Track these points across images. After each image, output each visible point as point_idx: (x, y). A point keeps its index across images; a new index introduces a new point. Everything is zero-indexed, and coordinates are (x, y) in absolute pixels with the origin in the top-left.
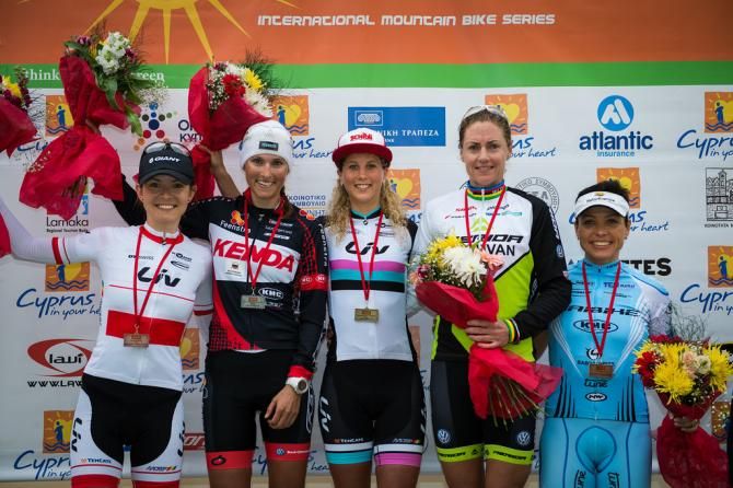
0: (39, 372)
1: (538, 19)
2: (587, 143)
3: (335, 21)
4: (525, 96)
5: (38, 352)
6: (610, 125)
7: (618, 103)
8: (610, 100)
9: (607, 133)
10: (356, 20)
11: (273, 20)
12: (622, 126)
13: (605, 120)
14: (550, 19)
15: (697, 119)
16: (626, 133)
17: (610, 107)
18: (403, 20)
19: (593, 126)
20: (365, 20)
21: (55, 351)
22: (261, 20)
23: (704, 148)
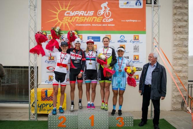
0: (48, 71)
1: (112, 25)
2: (119, 41)
3: (86, 25)
4: (110, 35)
5: (48, 68)
6: (122, 39)
7: (123, 36)
8: (122, 36)
9: (121, 40)
10: (89, 25)
11: (78, 25)
12: (123, 39)
13: (121, 38)
14: (114, 25)
15: (133, 38)
16: (123, 40)
17: (121, 37)
18: (95, 25)
19: (119, 39)
20: (90, 25)
21: (50, 68)
22: (76, 25)
23: (133, 42)
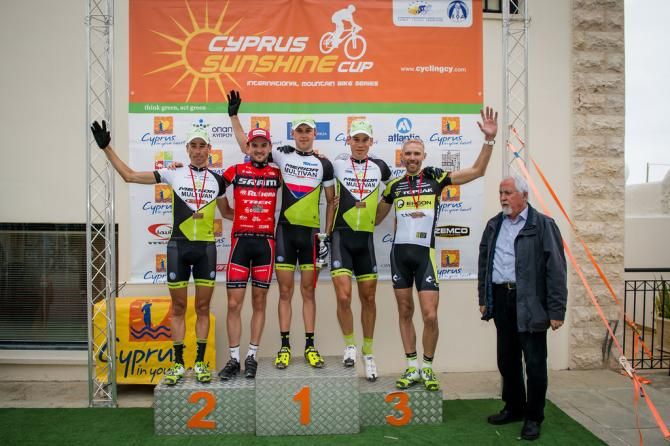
0: (153, 238)
1: (371, 84)
2: (392, 139)
3: (282, 84)
4: (364, 117)
5: (152, 229)
6: (402, 131)
7: (405, 121)
8: (402, 120)
9: (400, 134)
10: (291, 84)
11: (254, 83)
12: (407, 131)
13: (400, 128)
14: (376, 84)
15: (439, 129)
16: (408, 134)
17: (402, 123)
18: (311, 84)
19: (394, 131)
20: (295, 84)
21: (159, 229)
22: (249, 83)
23: (441, 141)
